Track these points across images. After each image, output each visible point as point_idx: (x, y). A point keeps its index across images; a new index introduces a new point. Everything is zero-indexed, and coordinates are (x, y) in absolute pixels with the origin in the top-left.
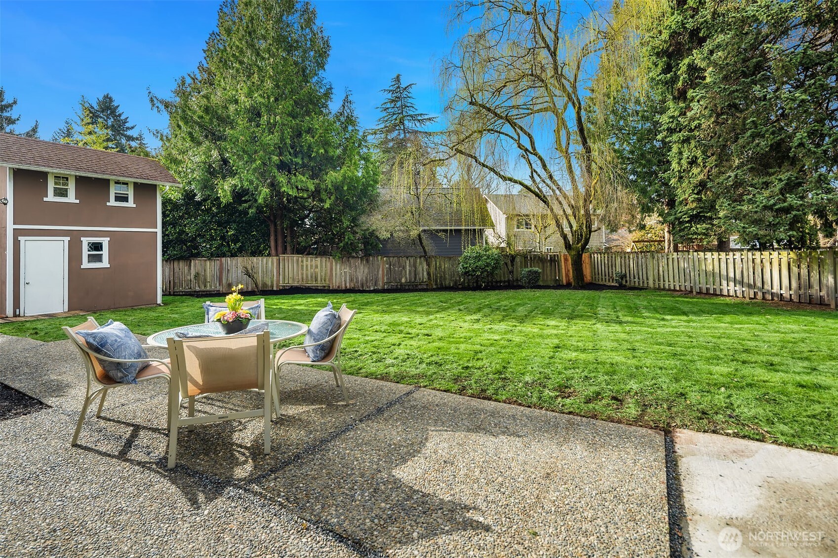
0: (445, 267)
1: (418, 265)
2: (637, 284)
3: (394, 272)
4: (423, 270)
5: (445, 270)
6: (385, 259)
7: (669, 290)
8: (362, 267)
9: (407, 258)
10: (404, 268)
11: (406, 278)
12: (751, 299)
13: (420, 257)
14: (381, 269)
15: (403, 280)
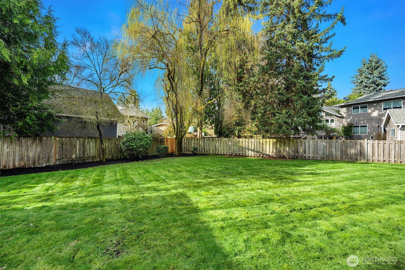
0: (106, 146)
1: (86, 144)
2: (203, 152)
3: (66, 150)
4: (90, 148)
5: (106, 148)
6: (57, 139)
7: (221, 155)
8: (34, 146)
9: (78, 138)
10: (75, 146)
11: (76, 155)
12: (258, 157)
13: (88, 138)
14: (54, 148)
15: (74, 156)
